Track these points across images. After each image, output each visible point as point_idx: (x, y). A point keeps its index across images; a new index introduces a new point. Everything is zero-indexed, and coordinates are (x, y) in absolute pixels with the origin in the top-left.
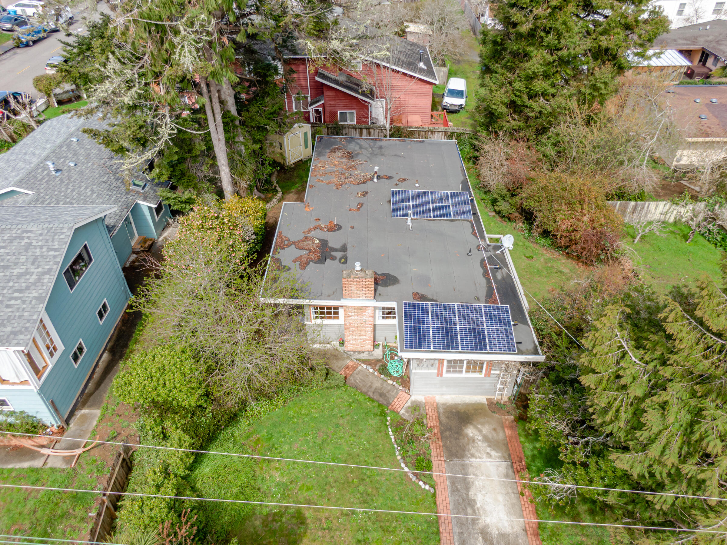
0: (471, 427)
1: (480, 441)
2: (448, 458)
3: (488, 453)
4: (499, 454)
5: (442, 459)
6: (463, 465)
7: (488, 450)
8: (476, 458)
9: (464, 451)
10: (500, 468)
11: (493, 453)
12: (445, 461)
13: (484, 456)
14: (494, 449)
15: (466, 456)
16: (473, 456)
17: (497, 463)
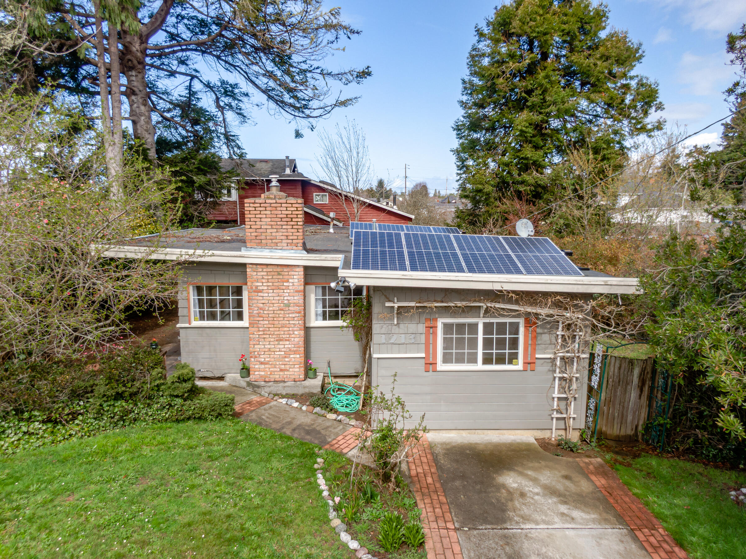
0: (512, 474)
1: (538, 494)
2: (463, 524)
3: (563, 514)
4: (593, 516)
5: (450, 525)
6: (505, 537)
7: (563, 508)
8: (537, 523)
9: (504, 511)
10: (604, 542)
11: (576, 514)
12: (456, 529)
13: (556, 519)
14: (576, 508)
15: (510, 519)
16: (526, 519)
17: (594, 532)
